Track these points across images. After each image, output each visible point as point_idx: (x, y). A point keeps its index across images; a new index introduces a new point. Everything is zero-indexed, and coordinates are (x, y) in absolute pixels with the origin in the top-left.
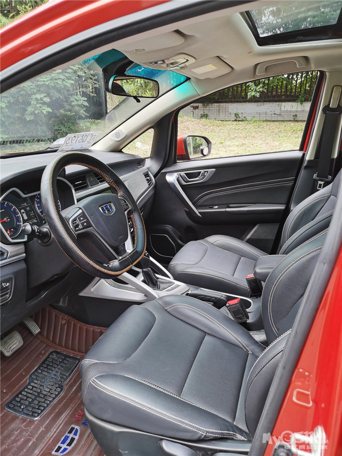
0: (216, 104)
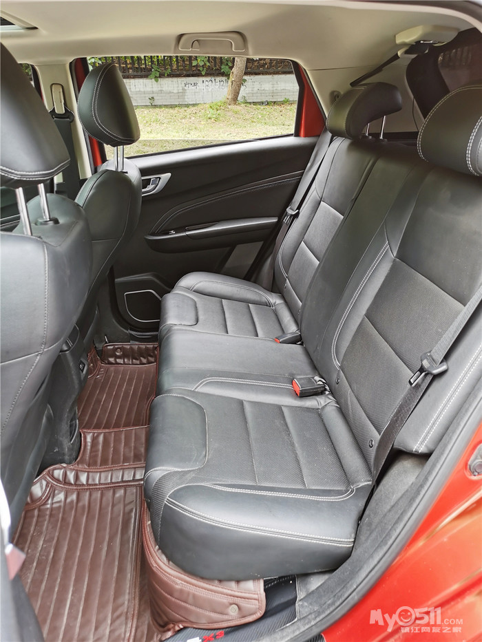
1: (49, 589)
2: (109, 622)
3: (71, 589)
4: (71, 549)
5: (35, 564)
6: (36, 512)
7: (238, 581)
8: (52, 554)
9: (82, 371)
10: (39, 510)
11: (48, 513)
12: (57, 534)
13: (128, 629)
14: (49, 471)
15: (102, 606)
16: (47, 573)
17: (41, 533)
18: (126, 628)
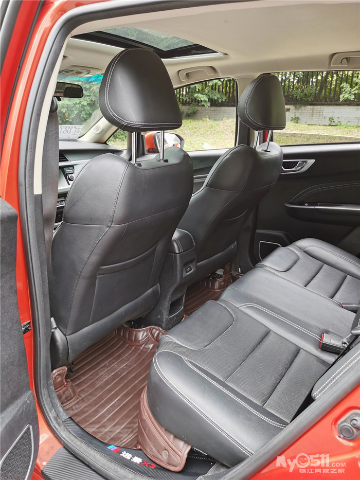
0: (309, 107)
1: (110, 390)
2: (122, 427)
3: (119, 397)
4: (135, 378)
5: (113, 374)
6: (133, 348)
7: (175, 437)
8: (125, 373)
9: (187, 272)
10: (135, 348)
11: (139, 352)
12: (135, 365)
13: (128, 438)
14: (151, 328)
15: (126, 416)
16: (115, 382)
17: (128, 360)
18: (127, 436)
